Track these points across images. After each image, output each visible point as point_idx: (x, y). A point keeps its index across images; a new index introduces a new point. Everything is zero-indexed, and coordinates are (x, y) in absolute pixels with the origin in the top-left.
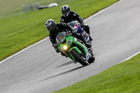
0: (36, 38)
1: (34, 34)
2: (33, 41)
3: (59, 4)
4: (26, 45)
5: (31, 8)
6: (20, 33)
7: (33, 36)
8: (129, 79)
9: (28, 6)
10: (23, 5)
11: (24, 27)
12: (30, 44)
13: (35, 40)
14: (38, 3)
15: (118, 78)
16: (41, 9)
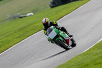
0: (19, 39)
1: (17, 36)
2: (16, 41)
3: (34, 13)
4: (12, 45)
5: (14, 17)
6: (7, 36)
7: (17, 38)
8: (87, 65)
9: (12, 16)
10: (8, 16)
11: (10, 32)
12: (15, 44)
13: (18, 41)
14: (19, 14)
15: (79, 65)
16: (21, 17)
